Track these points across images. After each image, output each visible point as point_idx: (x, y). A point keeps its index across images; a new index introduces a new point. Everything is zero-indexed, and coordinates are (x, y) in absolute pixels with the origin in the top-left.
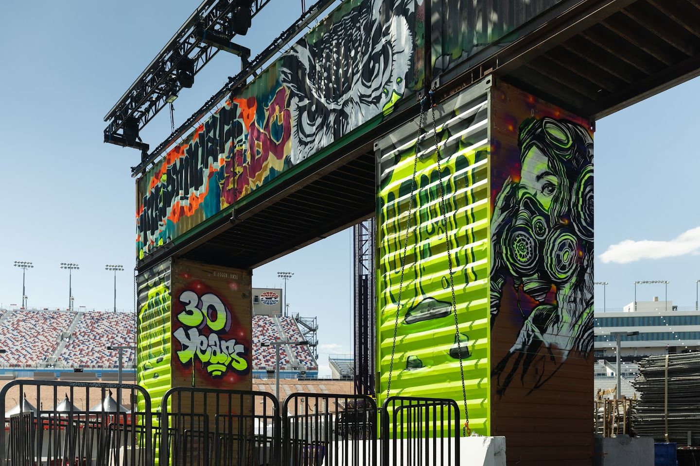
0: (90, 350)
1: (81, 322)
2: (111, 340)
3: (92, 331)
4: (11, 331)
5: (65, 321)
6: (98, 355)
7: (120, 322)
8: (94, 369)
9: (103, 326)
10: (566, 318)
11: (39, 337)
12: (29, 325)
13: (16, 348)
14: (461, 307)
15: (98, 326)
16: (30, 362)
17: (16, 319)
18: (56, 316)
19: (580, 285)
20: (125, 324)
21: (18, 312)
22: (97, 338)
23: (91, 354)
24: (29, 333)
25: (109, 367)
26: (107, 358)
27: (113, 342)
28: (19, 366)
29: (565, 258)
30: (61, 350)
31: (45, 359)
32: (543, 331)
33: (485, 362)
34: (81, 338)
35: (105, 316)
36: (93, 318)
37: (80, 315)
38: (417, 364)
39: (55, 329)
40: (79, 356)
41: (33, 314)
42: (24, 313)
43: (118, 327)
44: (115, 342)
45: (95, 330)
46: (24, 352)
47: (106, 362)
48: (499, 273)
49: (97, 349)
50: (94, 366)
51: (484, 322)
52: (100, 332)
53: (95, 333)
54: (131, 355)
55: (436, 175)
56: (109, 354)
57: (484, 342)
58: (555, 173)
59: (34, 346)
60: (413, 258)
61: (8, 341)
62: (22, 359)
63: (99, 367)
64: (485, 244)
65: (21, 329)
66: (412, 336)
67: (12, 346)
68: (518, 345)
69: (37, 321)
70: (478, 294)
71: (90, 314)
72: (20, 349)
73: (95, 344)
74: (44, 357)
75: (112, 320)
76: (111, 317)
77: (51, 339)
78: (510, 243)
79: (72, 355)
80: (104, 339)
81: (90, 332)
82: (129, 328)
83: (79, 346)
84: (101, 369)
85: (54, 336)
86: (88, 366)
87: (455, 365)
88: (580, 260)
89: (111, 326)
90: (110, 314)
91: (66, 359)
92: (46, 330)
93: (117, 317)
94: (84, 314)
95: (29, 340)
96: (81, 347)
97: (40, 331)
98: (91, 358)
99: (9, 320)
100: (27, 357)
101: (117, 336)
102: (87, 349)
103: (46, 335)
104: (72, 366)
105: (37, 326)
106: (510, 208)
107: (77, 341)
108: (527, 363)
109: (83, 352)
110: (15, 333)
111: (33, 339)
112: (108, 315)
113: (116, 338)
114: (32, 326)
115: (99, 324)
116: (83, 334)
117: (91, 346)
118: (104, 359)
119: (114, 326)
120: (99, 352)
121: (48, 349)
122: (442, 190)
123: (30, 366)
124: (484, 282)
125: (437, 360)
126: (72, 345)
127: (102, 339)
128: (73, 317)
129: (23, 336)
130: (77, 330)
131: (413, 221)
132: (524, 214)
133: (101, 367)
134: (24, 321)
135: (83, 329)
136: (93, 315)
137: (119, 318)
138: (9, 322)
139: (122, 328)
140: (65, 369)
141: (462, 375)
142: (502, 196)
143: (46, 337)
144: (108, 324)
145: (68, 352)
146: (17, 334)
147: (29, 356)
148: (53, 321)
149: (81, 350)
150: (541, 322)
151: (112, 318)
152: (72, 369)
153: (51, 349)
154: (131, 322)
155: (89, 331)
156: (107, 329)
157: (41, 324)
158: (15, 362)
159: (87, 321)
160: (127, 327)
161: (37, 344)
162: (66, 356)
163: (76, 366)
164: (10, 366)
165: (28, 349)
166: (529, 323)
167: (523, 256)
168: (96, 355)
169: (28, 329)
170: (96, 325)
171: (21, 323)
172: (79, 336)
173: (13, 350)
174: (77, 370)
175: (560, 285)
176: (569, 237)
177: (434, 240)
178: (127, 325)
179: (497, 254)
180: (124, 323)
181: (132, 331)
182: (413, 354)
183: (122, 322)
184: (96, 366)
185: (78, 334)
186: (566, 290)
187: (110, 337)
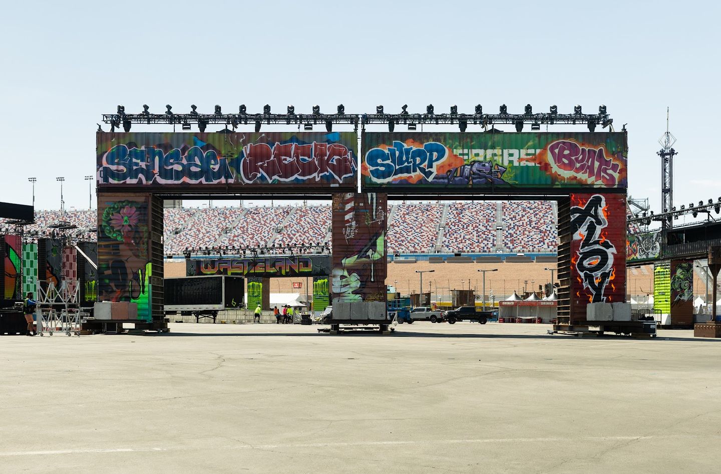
0: (462, 237)
1: (450, 213)
2: (476, 229)
3: (460, 221)
4: (402, 224)
5: (438, 213)
6: (469, 242)
7: (479, 212)
8: (469, 254)
9: (467, 217)
10: (686, 294)
11: (423, 227)
12: (412, 218)
13: (410, 237)
14: (666, 294)
15: (463, 216)
16: (423, 249)
17: (402, 213)
18: (429, 209)
19: (690, 288)
20: (483, 214)
21: (401, 206)
22: (465, 227)
23: (464, 241)
24: (415, 225)
25: (480, 252)
26: (477, 244)
27: (477, 230)
28: (416, 252)
29: (686, 285)
30: (441, 239)
31: (433, 246)
32: (681, 297)
33: (670, 303)
34: (453, 228)
35: (466, 206)
36: (457, 209)
37: (447, 207)
38: (660, 302)
39: (432, 220)
40: (456, 243)
41: (412, 208)
42: (406, 207)
43: (478, 217)
44: (479, 230)
45: (462, 220)
46: (416, 240)
47: (476, 248)
48: (672, 289)
49: (467, 237)
50: (468, 252)
51: (669, 297)
52: (465, 221)
53: (462, 223)
54: (493, 241)
55: (663, 272)
56: (477, 241)
57: (669, 300)
58: (684, 271)
59: (422, 236)
60: (660, 284)
61: (403, 232)
62: (416, 246)
63: (472, 251)
64: (669, 285)
65: (407, 221)
66: (659, 297)
67: (407, 236)
68: (676, 300)
69: (418, 214)
70: (669, 292)
71: (454, 206)
72: (413, 238)
73: (465, 232)
74: (431, 245)
75: (472, 210)
76: (471, 207)
77: (432, 230)
78: (674, 285)
79: (450, 243)
80: (470, 228)
81: (459, 222)
82: (487, 217)
83: (453, 235)
84: (474, 253)
85: (433, 226)
86: (464, 252)
87: (665, 303)
88: (690, 285)
89: (473, 216)
90: (469, 205)
91: (447, 246)
92: (426, 222)
93: (475, 208)
94: (449, 205)
95: (417, 231)
96: (455, 236)
97: (422, 222)
98: (465, 244)
99: (397, 214)
100: (420, 245)
101: (479, 225)
102: (460, 237)
103: (427, 225)
104: (453, 252)
105: (418, 218)
106: (674, 279)
107: (451, 230)
108: (678, 303)
109: (458, 240)
110: (405, 224)
111: (419, 229)
112: (468, 206)
113: (479, 227)
114: (415, 219)
115: (463, 214)
116: (453, 224)
117: (463, 235)
118: (474, 246)
119: (475, 216)
120: (469, 239)
121: (432, 238)
122: (664, 274)
123: (423, 252)
124: (669, 291)
125: (663, 301)
126: (448, 234)
127: (468, 228)
128: (442, 209)
129: (412, 228)
130: (449, 221)
131: (660, 278)
132: (677, 279)
133: (474, 252)
134: (408, 214)
135: (453, 220)
136: (456, 206)
137: (477, 208)
138: (398, 215)
139: (482, 217)
140: (448, 254)
141: (666, 304)
142: (673, 277)
143: (428, 227)
144: (470, 215)
145: (447, 240)
146: (406, 226)
147: (421, 244)
148: (428, 213)
149: (456, 238)
150: (681, 296)
151: (472, 209)
152: (453, 254)
153: (434, 238)
154: (487, 211)
155: (457, 221)
156: (470, 218)
157: (421, 217)
158: (413, 249)
159: (454, 212)
160: (485, 217)
161: (423, 234)
162: (446, 243)
163: (456, 251)
164: (411, 252)
165: (418, 238)
166: (678, 296)
167: (677, 286)
168: (468, 242)
169: (413, 221)
170: (461, 216)
171: (407, 216)
172: (451, 226)
173: (409, 239)
174: (456, 255)
175: (685, 290)
176: (687, 281)
177: (663, 282)
178: (485, 215)
179: (672, 286)
180: (482, 212)
181: (490, 219)
182: (660, 300)
183: (480, 212)
184: (470, 251)
185: (450, 224)
186: (686, 290)
187: (474, 226)
